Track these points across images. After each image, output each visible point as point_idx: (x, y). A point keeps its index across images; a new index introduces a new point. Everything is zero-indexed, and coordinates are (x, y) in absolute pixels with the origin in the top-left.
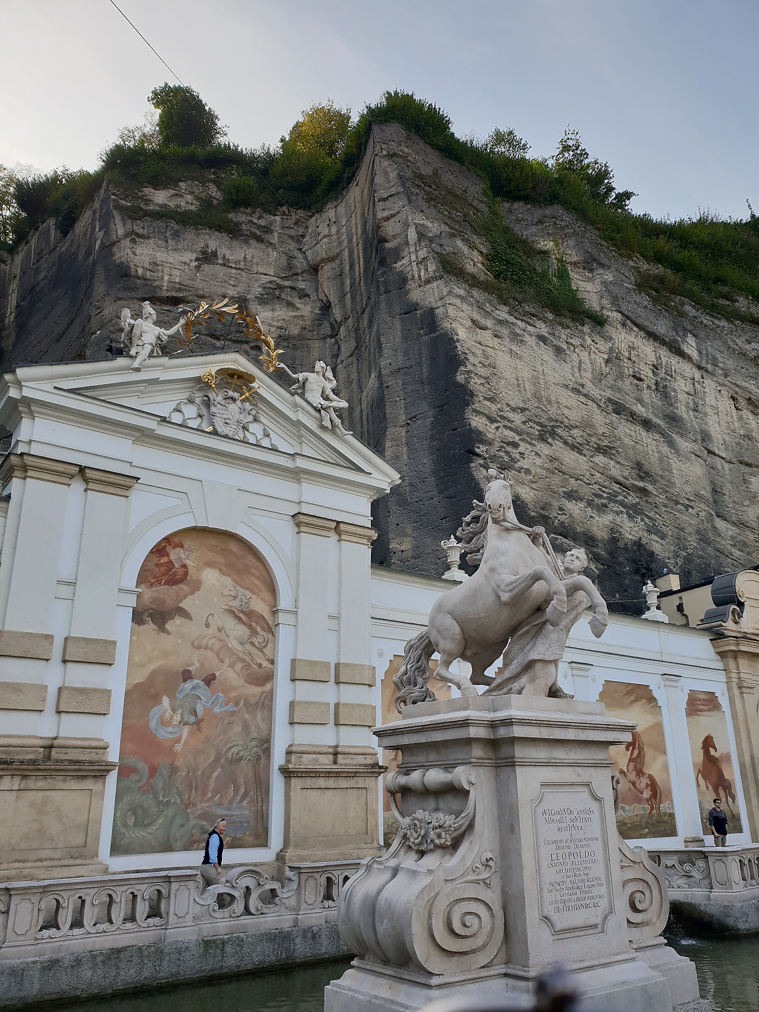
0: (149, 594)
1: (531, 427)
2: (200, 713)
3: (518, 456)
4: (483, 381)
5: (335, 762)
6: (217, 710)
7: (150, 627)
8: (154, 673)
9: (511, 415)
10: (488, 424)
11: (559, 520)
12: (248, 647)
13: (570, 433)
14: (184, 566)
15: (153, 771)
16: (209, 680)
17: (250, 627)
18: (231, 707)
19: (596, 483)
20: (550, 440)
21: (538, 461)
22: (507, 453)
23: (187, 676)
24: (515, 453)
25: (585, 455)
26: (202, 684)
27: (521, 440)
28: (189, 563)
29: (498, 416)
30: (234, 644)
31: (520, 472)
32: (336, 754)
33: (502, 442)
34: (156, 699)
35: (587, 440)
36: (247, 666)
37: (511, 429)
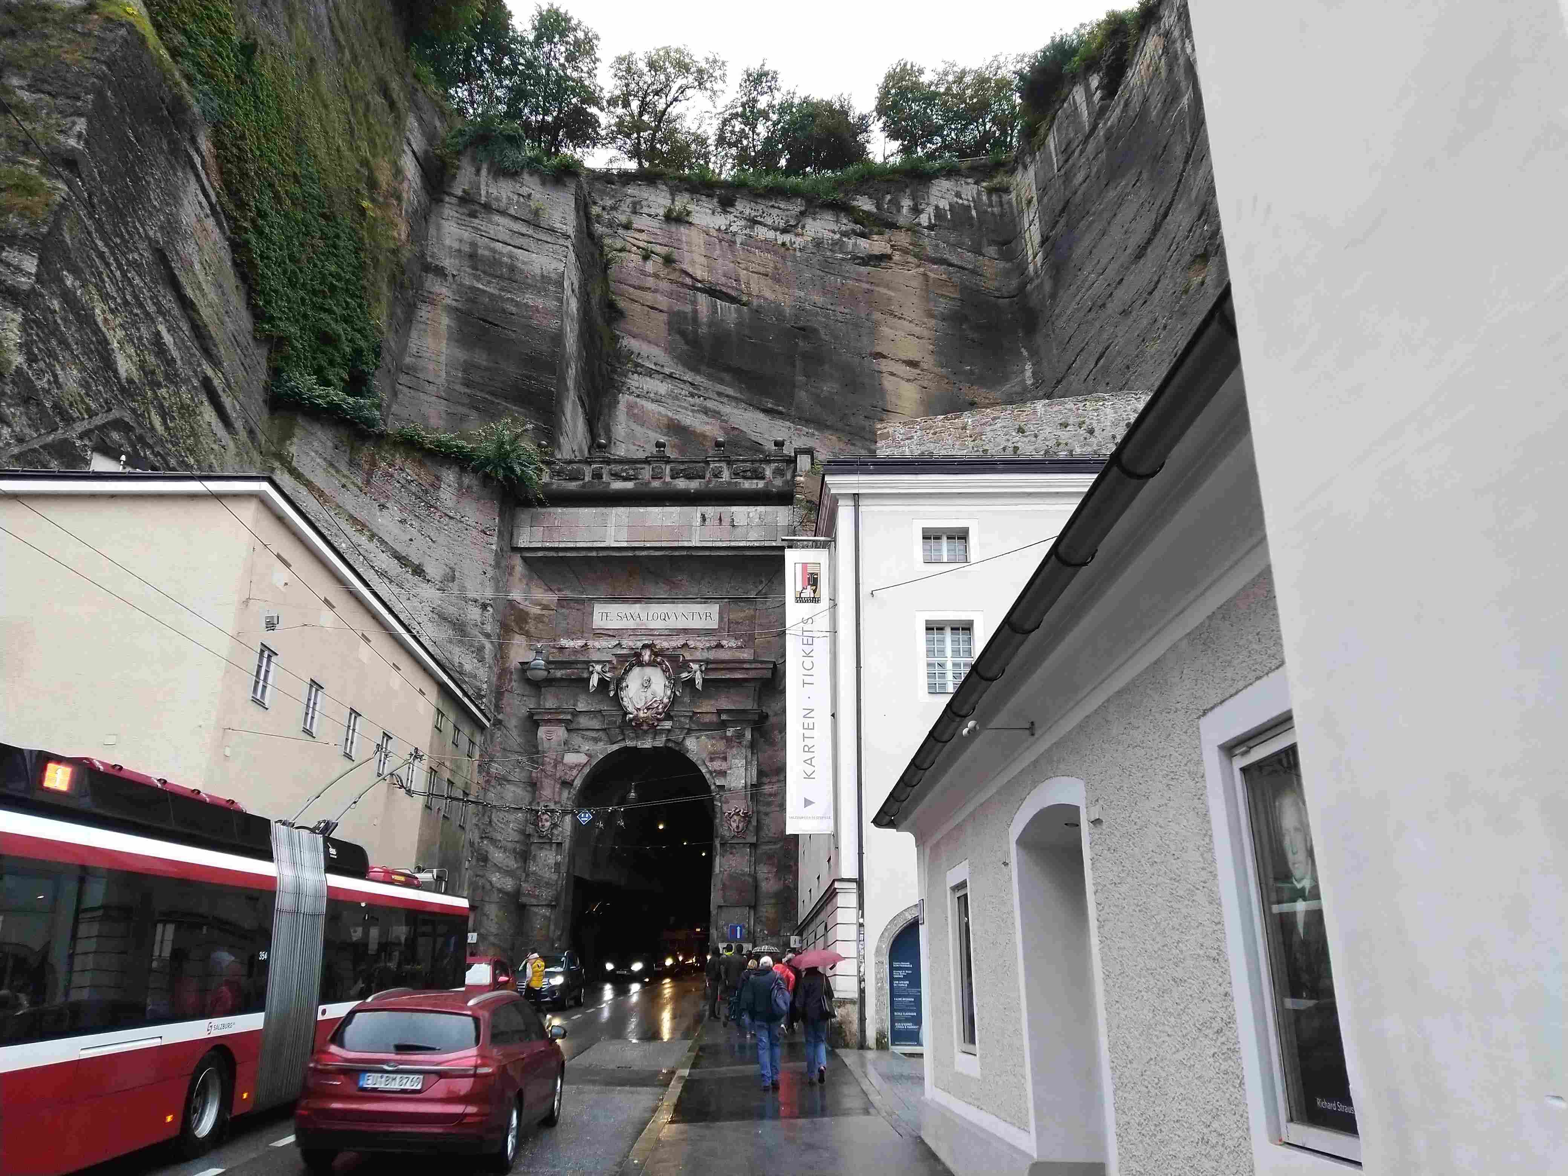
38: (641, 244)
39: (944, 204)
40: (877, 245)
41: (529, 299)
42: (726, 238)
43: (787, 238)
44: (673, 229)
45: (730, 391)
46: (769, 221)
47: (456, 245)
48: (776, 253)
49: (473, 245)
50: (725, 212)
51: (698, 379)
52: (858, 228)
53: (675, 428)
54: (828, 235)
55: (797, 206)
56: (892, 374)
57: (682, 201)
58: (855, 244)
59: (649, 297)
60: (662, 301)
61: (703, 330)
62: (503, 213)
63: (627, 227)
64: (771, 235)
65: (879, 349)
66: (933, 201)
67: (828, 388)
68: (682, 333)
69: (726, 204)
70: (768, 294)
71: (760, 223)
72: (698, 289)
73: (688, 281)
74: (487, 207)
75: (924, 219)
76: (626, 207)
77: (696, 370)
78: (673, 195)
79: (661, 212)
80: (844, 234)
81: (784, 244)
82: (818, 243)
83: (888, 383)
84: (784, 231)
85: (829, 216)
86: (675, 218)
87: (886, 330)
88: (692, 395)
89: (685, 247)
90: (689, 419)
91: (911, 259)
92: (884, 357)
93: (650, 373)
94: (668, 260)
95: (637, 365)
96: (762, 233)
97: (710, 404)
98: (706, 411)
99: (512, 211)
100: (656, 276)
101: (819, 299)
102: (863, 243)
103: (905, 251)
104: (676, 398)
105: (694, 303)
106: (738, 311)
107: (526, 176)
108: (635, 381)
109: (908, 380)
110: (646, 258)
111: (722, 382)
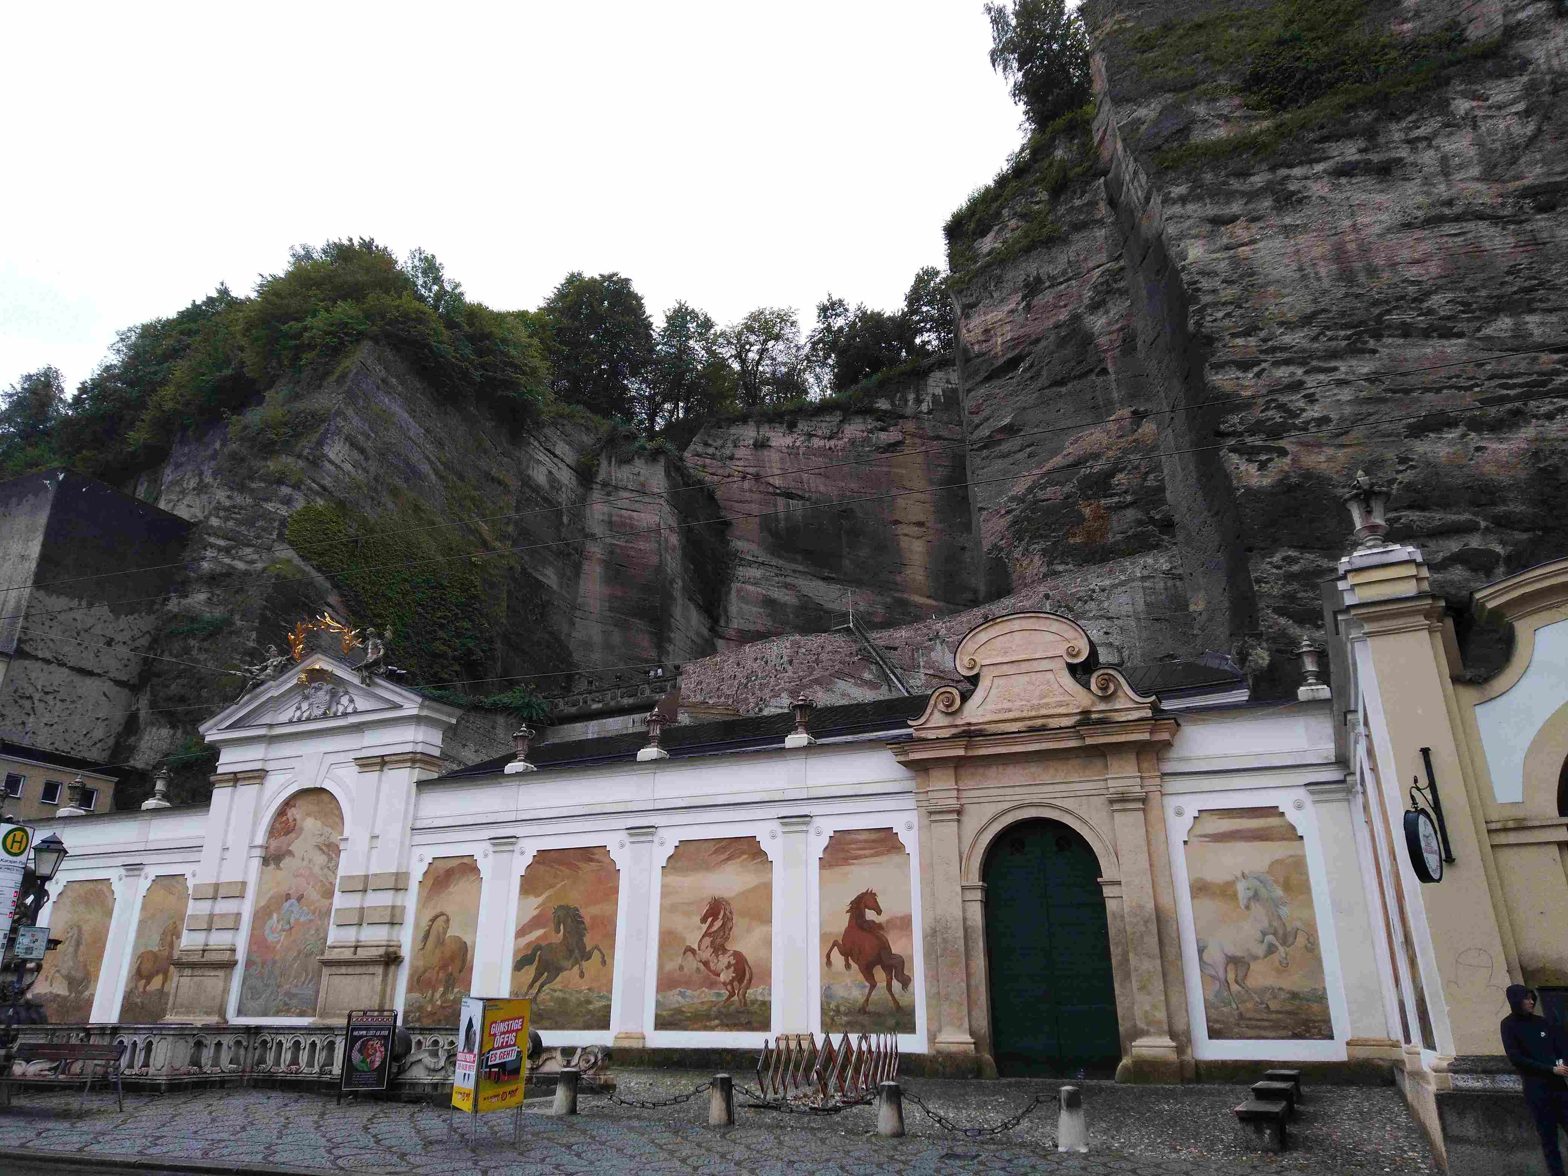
0: (274, 844)
1: (1330, 339)
2: (292, 921)
3: (1301, 404)
4: (1230, 308)
5: (355, 953)
6: (302, 919)
7: (272, 866)
8: (270, 898)
9: (1287, 339)
10: (1241, 375)
11: (1401, 483)
12: (326, 870)
13: (1421, 309)
14: (295, 820)
15: (264, 963)
16: (300, 898)
17: (328, 855)
18: (310, 917)
19: (1490, 378)
20: (1372, 343)
21: (1346, 394)
22: (1281, 407)
23: (288, 897)
24: (1296, 401)
25: (1460, 335)
26: (296, 902)
27: (1306, 372)
28: (298, 817)
29: (1261, 352)
30: (316, 870)
31: (1306, 429)
32: (356, 947)
33: (1271, 392)
34: (270, 916)
35: (1462, 304)
36: (323, 885)
37: (1287, 362)
38: (740, 469)
39: (939, 391)
40: (892, 435)
41: (642, 545)
42: (792, 451)
43: (832, 443)
44: (759, 453)
45: (801, 568)
46: (820, 433)
47: (601, 518)
48: (825, 456)
49: (610, 515)
50: (791, 432)
51: (781, 562)
52: (879, 424)
53: (769, 603)
54: (859, 434)
55: (837, 417)
56: (906, 535)
57: (765, 431)
58: (878, 438)
59: (747, 507)
60: (755, 508)
61: (782, 524)
62: (625, 489)
63: (731, 458)
64: (821, 443)
65: (896, 518)
66: (930, 390)
67: (864, 552)
68: (770, 531)
69: (792, 427)
70: (822, 488)
71: (814, 435)
72: (778, 494)
73: (771, 489)
74: (616, 488)
75: (924, 407)
76: (730, 444)
77: (780, 557)
78: (758, 428)
79: (751, 442)
80: (871, 431)
81: (830, 448)
82: (852, 442)
83: (904, 542)
84: (830, 438)
85: (859, 420)
86: (761, 445)
87: (901, 502)
88: (777, 575)
89: (767, 465)
90: (777, 594)
91: (918, 441)
92: (901, 523)
93: (750, 564)
94: (757, 477)
95: (741, 559)
96: (817, 443)
97: (788, 580)
98: (786, 586)
99: (630, 487)
100: (751, 491)
101: (854, 485)
102: (883, 436)
103: (913, 435)
104: (767, 580)
105: (775, 506)
106: (803, 505)
107: (636, 460)
108: (742, 572)
109: (918, 538)
110: (744, 478)
111: (795, 561)
